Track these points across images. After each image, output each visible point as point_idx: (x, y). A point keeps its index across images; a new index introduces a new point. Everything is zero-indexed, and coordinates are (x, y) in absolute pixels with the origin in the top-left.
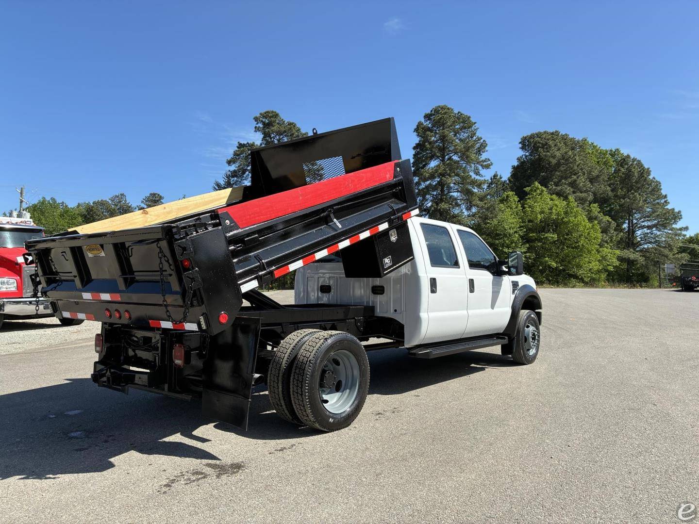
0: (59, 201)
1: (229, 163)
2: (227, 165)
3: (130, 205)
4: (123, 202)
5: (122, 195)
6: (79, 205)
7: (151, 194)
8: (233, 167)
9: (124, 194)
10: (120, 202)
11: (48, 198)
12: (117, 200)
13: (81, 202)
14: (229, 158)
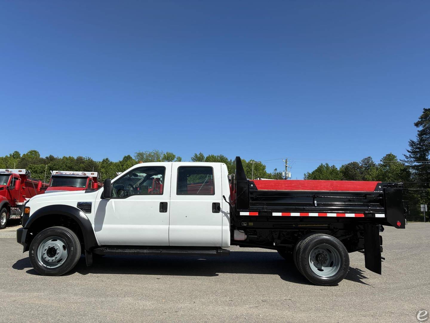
0: (330, 165)
1: (417, 125)
2: (416, 127)
3: (374, 163)
4: (370, 162)
5: (369, 157)
6: (343, 166)
7: (387, 155)
8: (421, 128)
9: (371, 157)
10: (369, 162)
11: (324, 164)
12: (366, 161)
13: (343, 164)
14: (416, 122)
